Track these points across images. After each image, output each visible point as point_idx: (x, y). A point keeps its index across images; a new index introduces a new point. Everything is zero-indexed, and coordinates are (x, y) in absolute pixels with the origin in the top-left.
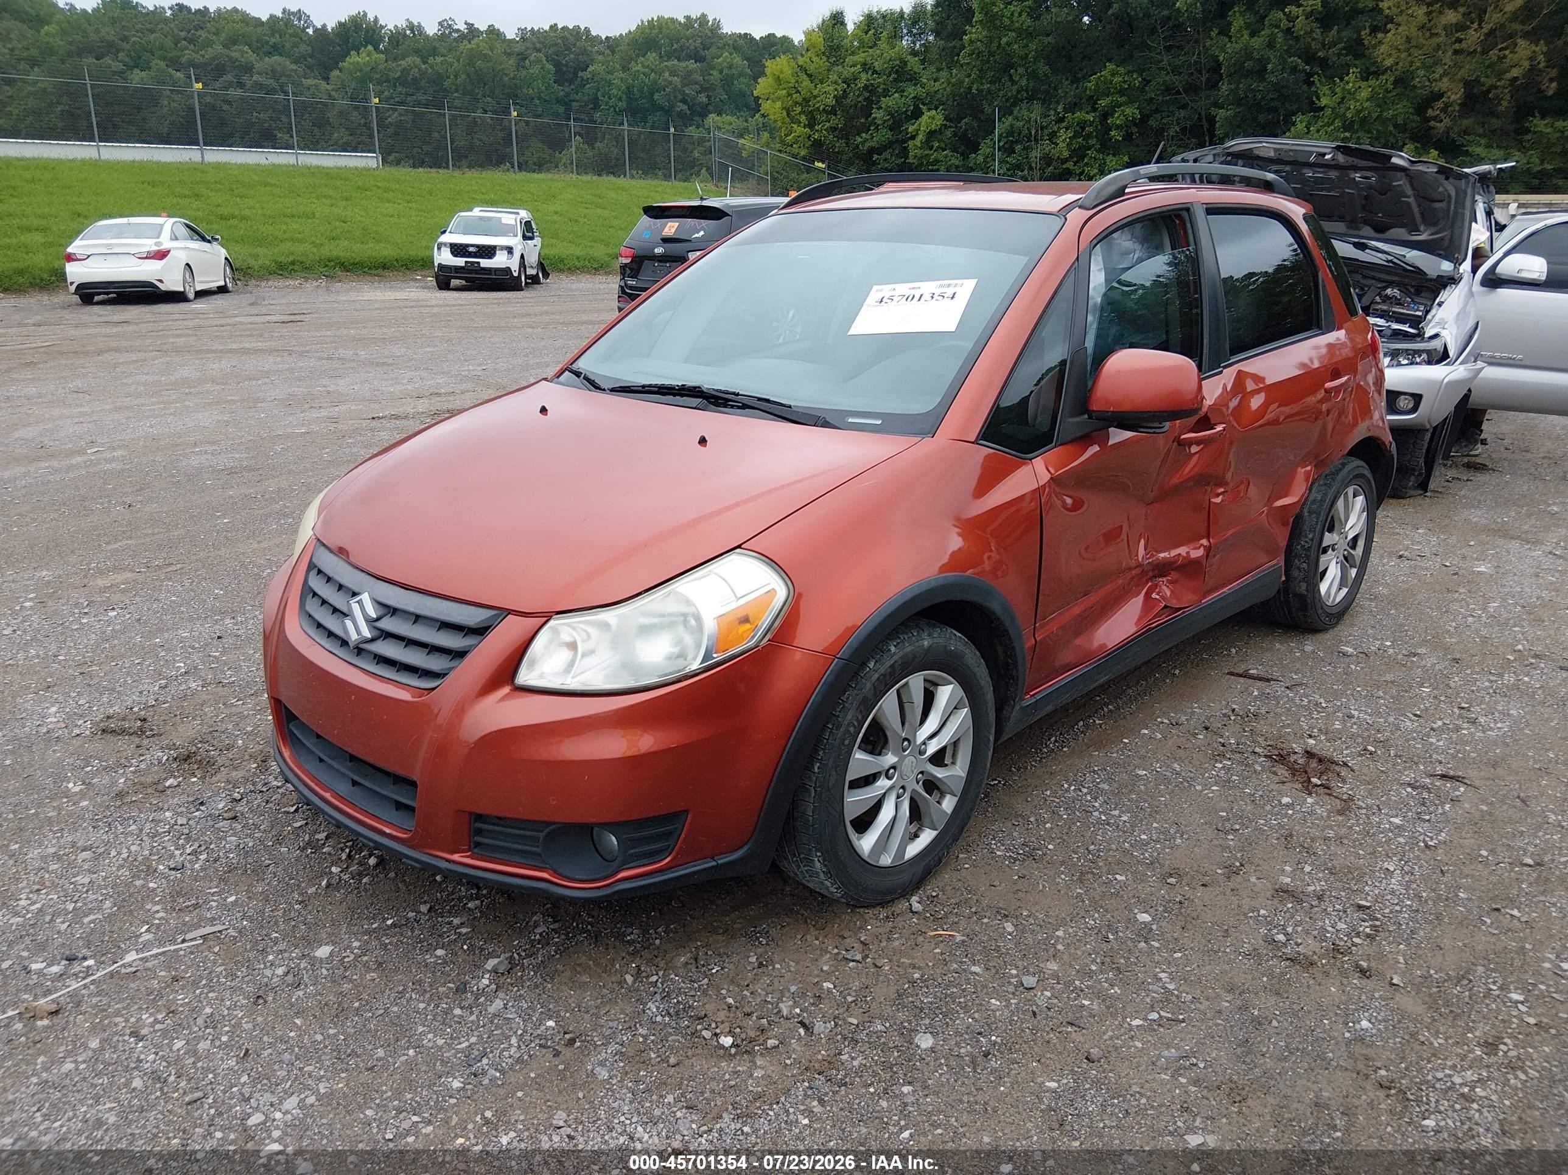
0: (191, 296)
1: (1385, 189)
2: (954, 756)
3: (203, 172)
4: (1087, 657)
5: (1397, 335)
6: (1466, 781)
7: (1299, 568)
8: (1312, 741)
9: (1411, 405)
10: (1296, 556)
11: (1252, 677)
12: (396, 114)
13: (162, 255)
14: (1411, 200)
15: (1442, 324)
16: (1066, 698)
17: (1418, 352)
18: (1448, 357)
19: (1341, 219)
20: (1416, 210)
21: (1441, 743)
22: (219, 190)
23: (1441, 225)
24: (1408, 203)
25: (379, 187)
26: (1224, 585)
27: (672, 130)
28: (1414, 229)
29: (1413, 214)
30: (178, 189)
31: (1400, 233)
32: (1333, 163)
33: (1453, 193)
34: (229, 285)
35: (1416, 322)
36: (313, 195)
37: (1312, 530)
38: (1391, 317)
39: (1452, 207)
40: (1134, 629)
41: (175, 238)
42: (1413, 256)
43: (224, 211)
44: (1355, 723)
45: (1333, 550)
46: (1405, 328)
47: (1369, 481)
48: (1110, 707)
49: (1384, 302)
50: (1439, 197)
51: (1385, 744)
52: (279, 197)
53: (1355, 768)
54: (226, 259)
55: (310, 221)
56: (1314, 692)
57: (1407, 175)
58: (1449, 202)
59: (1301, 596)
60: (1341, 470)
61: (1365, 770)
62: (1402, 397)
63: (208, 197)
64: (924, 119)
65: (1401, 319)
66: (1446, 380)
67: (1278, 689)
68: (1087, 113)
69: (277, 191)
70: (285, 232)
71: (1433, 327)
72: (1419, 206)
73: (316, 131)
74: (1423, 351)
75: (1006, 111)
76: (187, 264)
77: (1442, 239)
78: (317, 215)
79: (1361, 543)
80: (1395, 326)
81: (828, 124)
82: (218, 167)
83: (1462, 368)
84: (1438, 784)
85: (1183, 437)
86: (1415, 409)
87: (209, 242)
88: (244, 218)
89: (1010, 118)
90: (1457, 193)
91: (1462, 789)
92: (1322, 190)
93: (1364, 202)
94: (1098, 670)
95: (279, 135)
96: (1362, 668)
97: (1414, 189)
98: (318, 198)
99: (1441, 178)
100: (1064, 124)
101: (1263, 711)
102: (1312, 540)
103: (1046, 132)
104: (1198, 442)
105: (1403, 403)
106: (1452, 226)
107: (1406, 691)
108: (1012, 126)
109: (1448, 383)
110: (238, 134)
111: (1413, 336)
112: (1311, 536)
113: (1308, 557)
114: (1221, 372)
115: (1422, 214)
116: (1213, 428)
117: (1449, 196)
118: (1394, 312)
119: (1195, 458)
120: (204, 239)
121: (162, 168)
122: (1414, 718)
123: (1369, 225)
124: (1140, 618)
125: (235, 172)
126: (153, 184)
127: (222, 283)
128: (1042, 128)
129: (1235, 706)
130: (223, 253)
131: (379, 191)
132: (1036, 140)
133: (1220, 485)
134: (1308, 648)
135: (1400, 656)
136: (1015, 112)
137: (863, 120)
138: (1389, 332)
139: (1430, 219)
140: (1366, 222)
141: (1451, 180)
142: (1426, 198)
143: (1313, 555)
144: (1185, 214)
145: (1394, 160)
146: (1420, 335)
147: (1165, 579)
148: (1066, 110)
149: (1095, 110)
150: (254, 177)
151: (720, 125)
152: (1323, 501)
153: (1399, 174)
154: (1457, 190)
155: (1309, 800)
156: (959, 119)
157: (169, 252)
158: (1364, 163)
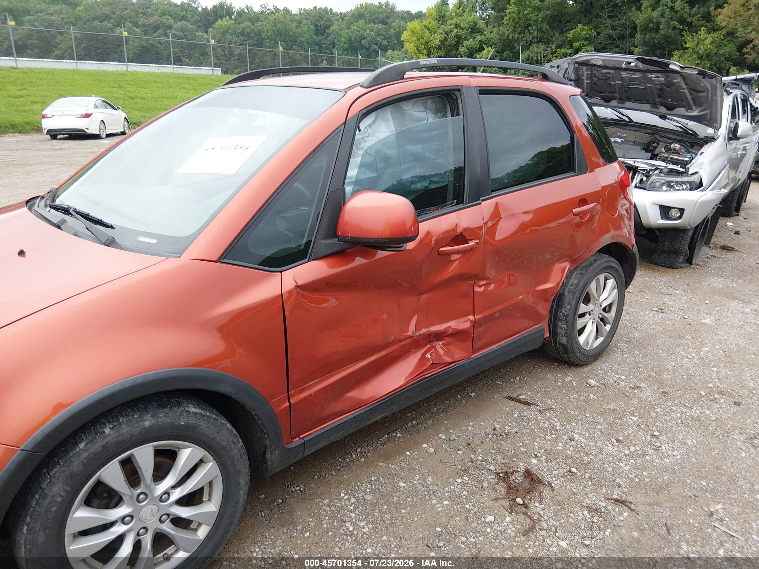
0: (104, 136)
1: (670, 85)
2: (210, 495)
3: (126, 75)
4: (361, 404)
5: (671, 172)
6: (633, 506)
7: (561, 328)
8: (535, 461)
9: (679, 215)
10: (560, 320)
11: (520, 401)
12: (239, 50)
13: (88, 116)
14: (686, 91)
15: (700, 166)
16: (341, 435)
17: (683, 183)
18: (702, 186)
19: (647, 102)
20: (689, 97)
21: (627, 468)
22: (132, 85)
23: (705, 105)
24: (684, 93)
25: (211, 84)
26: (492, 344)
27: (360, 57)
28: (689, 108)
29: (688, 100)
30: (112, 84)
31: (681, 111)
32: (636, 68)
33: (709, 87)
34: (127, 131)
35: (684, 164)
36: (178, 87)
37: (570, 303)
38: (669, 161)
39: (710, 95)
40: (404, 382)
41: (96, 107)
42: (692, 125)
43: (132, 95)
44: (573, 446)
45: (590, 315)
46: (678, 168)
47: (617, 270)
48: (414, 422)
49: (667, 152)
50: (701, 89)
51: (586, 466)
52: (161, 88)
53: (556, 488)
54: (125, 118)
55: (174, 100)
56: (556, 417)
57: (681, 76)
58: (708, 94)
59: (563, 345)
60: (593, 264)
61: (562, 491)
62: (673, 210)
63: (126, 88)
64: (485, 52)
65: (675, 162)
66: (699, 201)
67: (532, 412)
68: (568, 49)
69: (160, 85)
70: (161, 105)
71: (694, 168)
72: (691, 94)
73: (201, 57)
74: (688, 182)
75: (526, 48)
76: (102, 121)
77: (706, 115)
78: (178, 97)
79: (614, 309)
80: (671, 166)
81: (437, 54)
82: (134, 73)
83: (711, 193)
84: (610, 508)
85: (441, 249)
86: (680, 217)
87: (116, 109)
88: (143, 98)
89: (528, 52)
90: (712, 87)
91: (626, 514)
92: (634, 84)
93: (659, 92)
94: (371, 412)
95: (184, 59)
96: (598, 397)
97: (686, 84)
98: (180, 89)
99: (701, 77)
100: (556, 55)
101: (513, 432)
102: (569, 310)
103: (546, 59)
104: (457, 252)
105: (674, 213)
106: (711, 107)
107: (620, 419)
108: (529, 55)
109: (701, 202)
110: (164, 59)
111: (682, 173)
112: (568, 307)
113: (566, 321)
114: (480, 204)
115: (693, 100)
116: (467, 243)
117: (708, 89)
118: (671, 158)
119: (456, 263)
120: (113, 108)
121: (106, 73)
122: (616, 444)
123: (664, 106)
124: (413, 372)
125: (141, 76)
126: (100, 81)
127: (123, 130)
128: (544, 57)
129: (497, 426)
130: (124, 115)
131: (211, 86)
132: (541, 63)
133: (483, 279)
134: (568, 379)
135: (627, 389)
136: (531, 49)
137: (454, 52)
138: (666, 171)
139: (698, 103)
140: (662, 104)
141: (706, 78)
142: (694, 90)
143: (570, 319)
144: (458, 93)
145: (671, 66)
146: (686, 173)
147: (441, 343)
148: (556, 48)
149: (572, 48)
150: (150, 78)
151: (393, 55)
152: (578, 284)
153: (676, 75)
154: (711, 84)
155: (508, 519)
156: (503, 52)
157: (92, 114)
158: (654, 68)
